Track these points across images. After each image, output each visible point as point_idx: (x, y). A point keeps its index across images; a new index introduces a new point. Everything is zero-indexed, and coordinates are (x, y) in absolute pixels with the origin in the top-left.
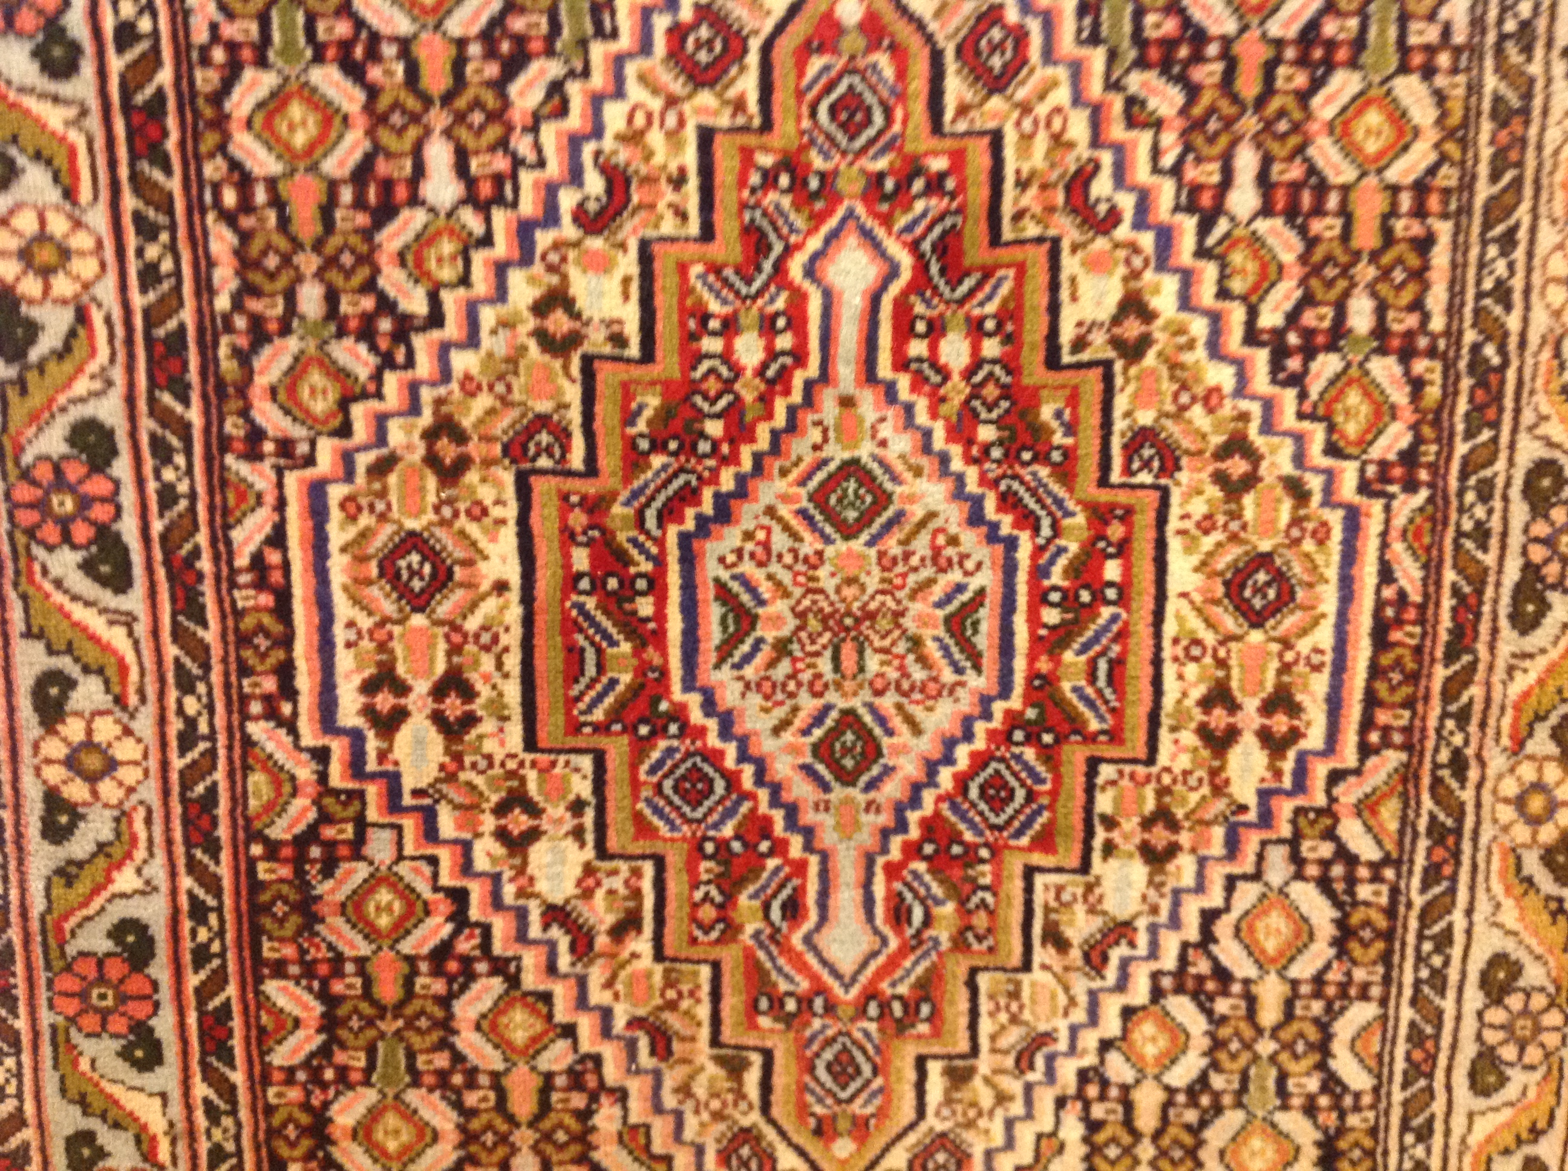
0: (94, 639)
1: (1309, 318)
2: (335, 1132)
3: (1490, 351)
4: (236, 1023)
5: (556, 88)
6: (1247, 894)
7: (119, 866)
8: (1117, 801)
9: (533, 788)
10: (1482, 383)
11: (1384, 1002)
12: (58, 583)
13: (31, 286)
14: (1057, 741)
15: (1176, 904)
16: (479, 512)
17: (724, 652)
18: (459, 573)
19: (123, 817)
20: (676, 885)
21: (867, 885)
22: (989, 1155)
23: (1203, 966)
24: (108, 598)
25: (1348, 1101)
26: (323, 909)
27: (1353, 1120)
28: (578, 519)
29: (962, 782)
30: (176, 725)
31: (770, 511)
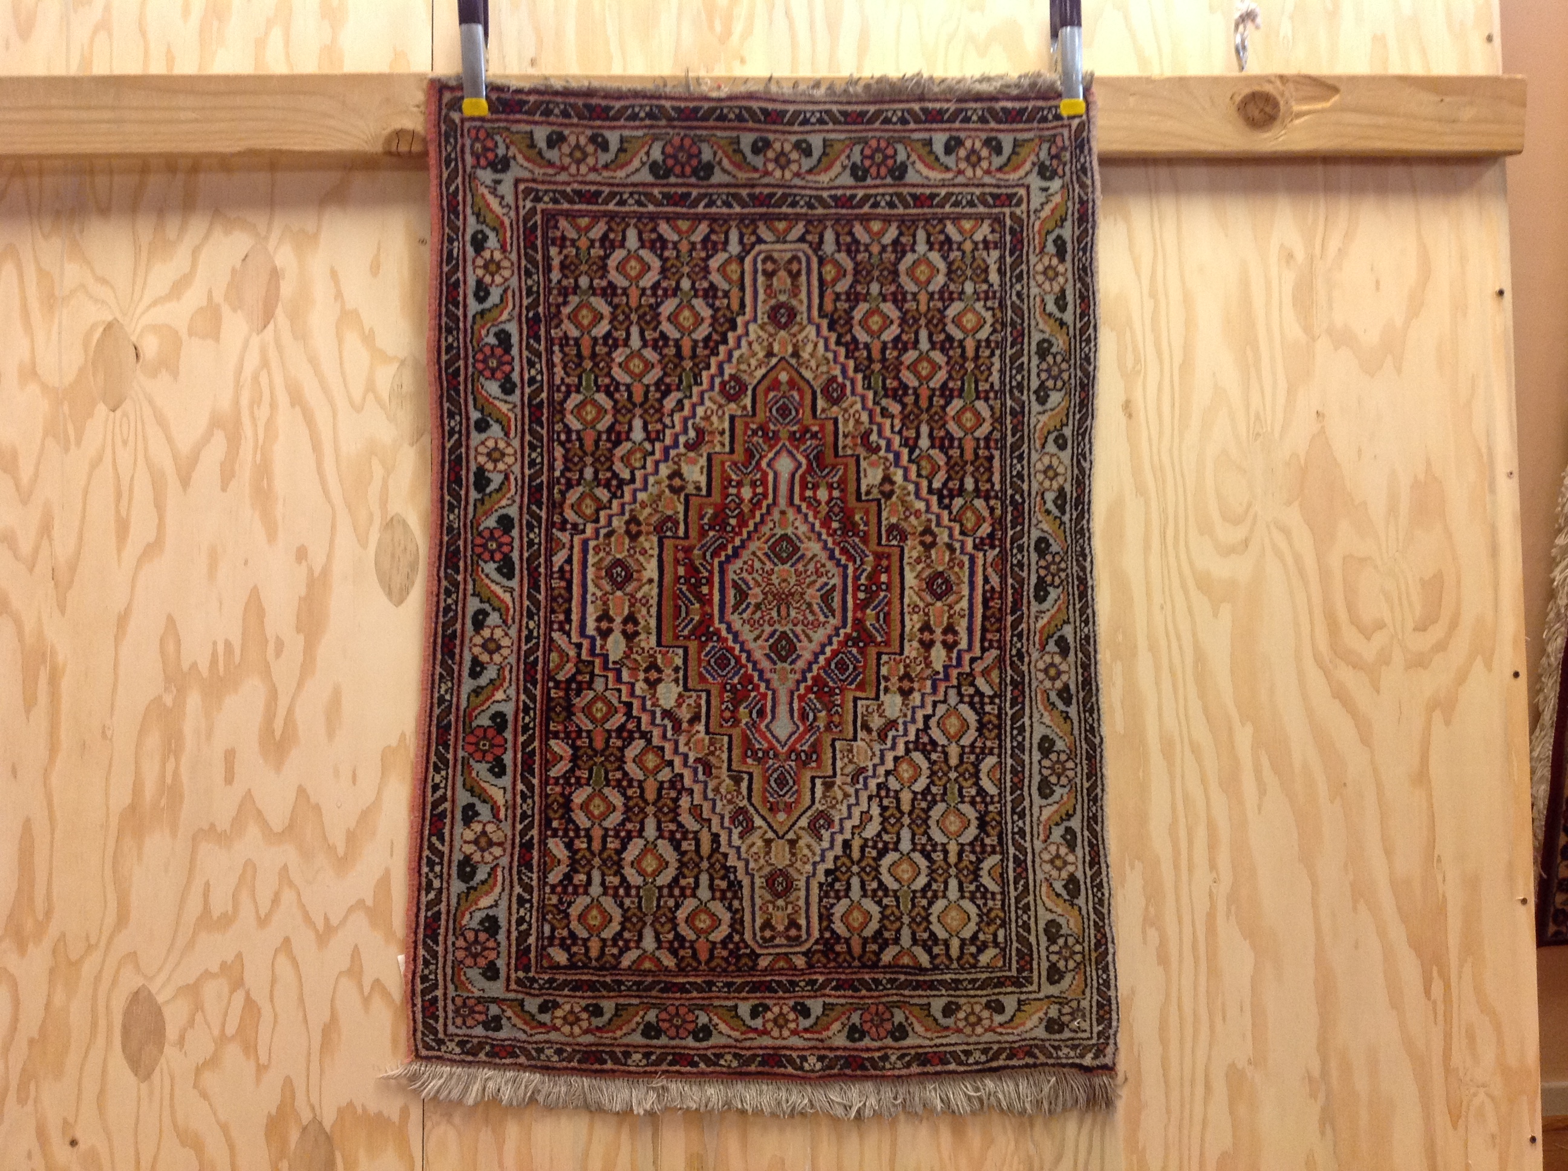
0: (498, 597)
1: (951, 485)
2: (574, 806)
3: (1017, 497)
4: (537, 758)
5: (680, 402)
6: (941, 709)
7: (497, 689)
8: (889, 670)
9: (659, 661)
10: (1015, 509)
11: (999, 756)
12: (487, 576)
13: (490, 466)
14: (865, 645)
15: (914, 713)
16: (644, 552)
17: (735, 608)
18: (635, 575)
19: (501, 669)
20: (714, 702)
21: (791, 703)
22: (841, 820)
23: (925, 739)
24: (505, 582)
25: (988, 799)
26: (575, 710)
27: (991, 808)
28: (681, 555)
29: (828, 661)
30: (525, 633)
31: (754, 553)
